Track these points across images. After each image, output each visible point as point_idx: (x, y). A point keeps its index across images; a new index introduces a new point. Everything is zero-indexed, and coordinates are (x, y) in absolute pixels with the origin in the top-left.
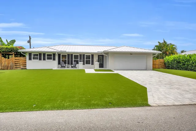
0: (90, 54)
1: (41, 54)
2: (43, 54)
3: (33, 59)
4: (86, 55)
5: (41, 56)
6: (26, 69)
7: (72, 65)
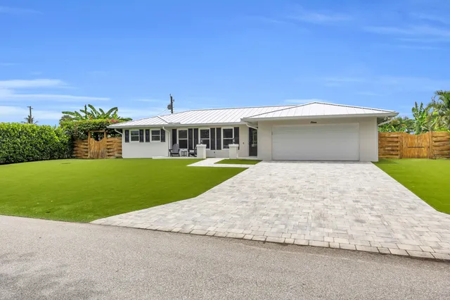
0: (231, 125)
1: (143, 130)
2: (146, 130)
3: (132, 140)
4: (224, 130)
5: (142, 134)
6: (121, 157)
7: (191, 151)
